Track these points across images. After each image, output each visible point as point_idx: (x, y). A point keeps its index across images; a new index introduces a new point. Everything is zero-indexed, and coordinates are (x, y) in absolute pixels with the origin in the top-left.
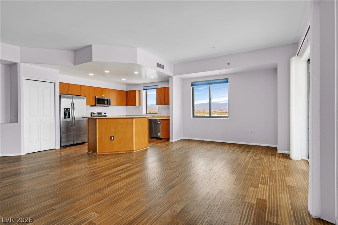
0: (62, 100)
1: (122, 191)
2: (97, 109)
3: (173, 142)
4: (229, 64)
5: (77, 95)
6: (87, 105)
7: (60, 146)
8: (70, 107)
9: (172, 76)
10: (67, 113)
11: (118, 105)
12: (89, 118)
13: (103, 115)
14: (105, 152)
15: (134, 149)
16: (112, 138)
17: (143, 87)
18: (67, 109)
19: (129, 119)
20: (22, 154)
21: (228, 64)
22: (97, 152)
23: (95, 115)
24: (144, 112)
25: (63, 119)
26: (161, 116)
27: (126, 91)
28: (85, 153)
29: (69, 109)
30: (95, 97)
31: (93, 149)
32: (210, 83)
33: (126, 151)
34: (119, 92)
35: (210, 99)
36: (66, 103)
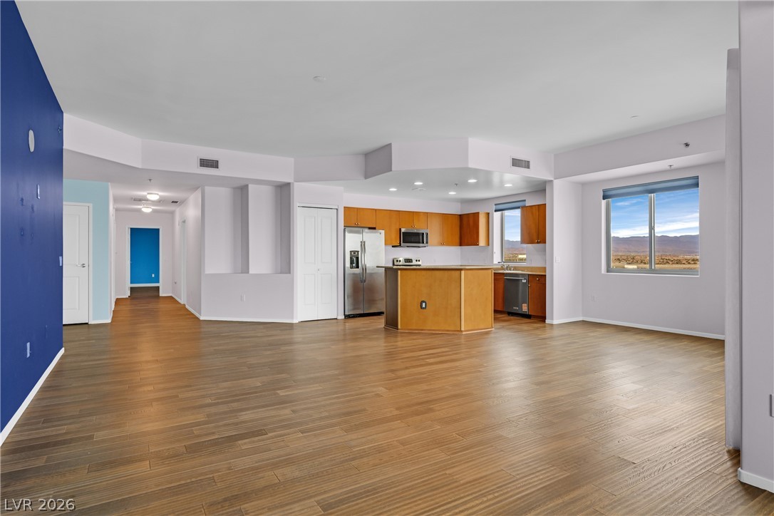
0: (347, 235)
1: (425, 376)
2: (403, 254)
3: (552, 325)
4: (687, 145)
5: (370, 228)
6: (386, 244)
7: (343, 315)
8: (359, 249)
9: (552, 181)
10: (355, 260)
11: (442, 244)
12: (387, 269)
13: (414, 263)
14: (411, 330)
15: (463, 329)
16: (424, 306)
17: (496, 205)
18: (355, 252)
19: (453, 272)
20: (295, 321)
21: (684, 146)
22: (399, 327)
23: (401, 263)
24: (497, 259)
25: (349, 270)
26: (532, 268)
27: (460, 215)
28: (381, 328)
29: (358, 252)
30: (400, 229)
31: (392, 323)
32: (650, 190)
33: (448, 331)
34: (445, 217)
35: (652, 228)
36: (353, 241)
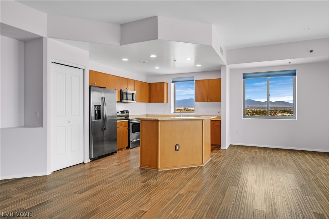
0: (93, 94)
7: (90, 159)
8: (101, 104)
9: (225, 65)
14: (168, 168)
16: (178, 148)
17: (172, 78)
18: (98, 106)
19: (198, 121)
20: (49, 173)
21: (309, 52)
25: (93, 121)
27: (149, 84)
30: (121, 90)
34: (142, 83)
35: (269, 95)
36: (96, 97)
